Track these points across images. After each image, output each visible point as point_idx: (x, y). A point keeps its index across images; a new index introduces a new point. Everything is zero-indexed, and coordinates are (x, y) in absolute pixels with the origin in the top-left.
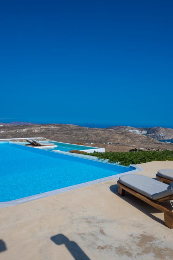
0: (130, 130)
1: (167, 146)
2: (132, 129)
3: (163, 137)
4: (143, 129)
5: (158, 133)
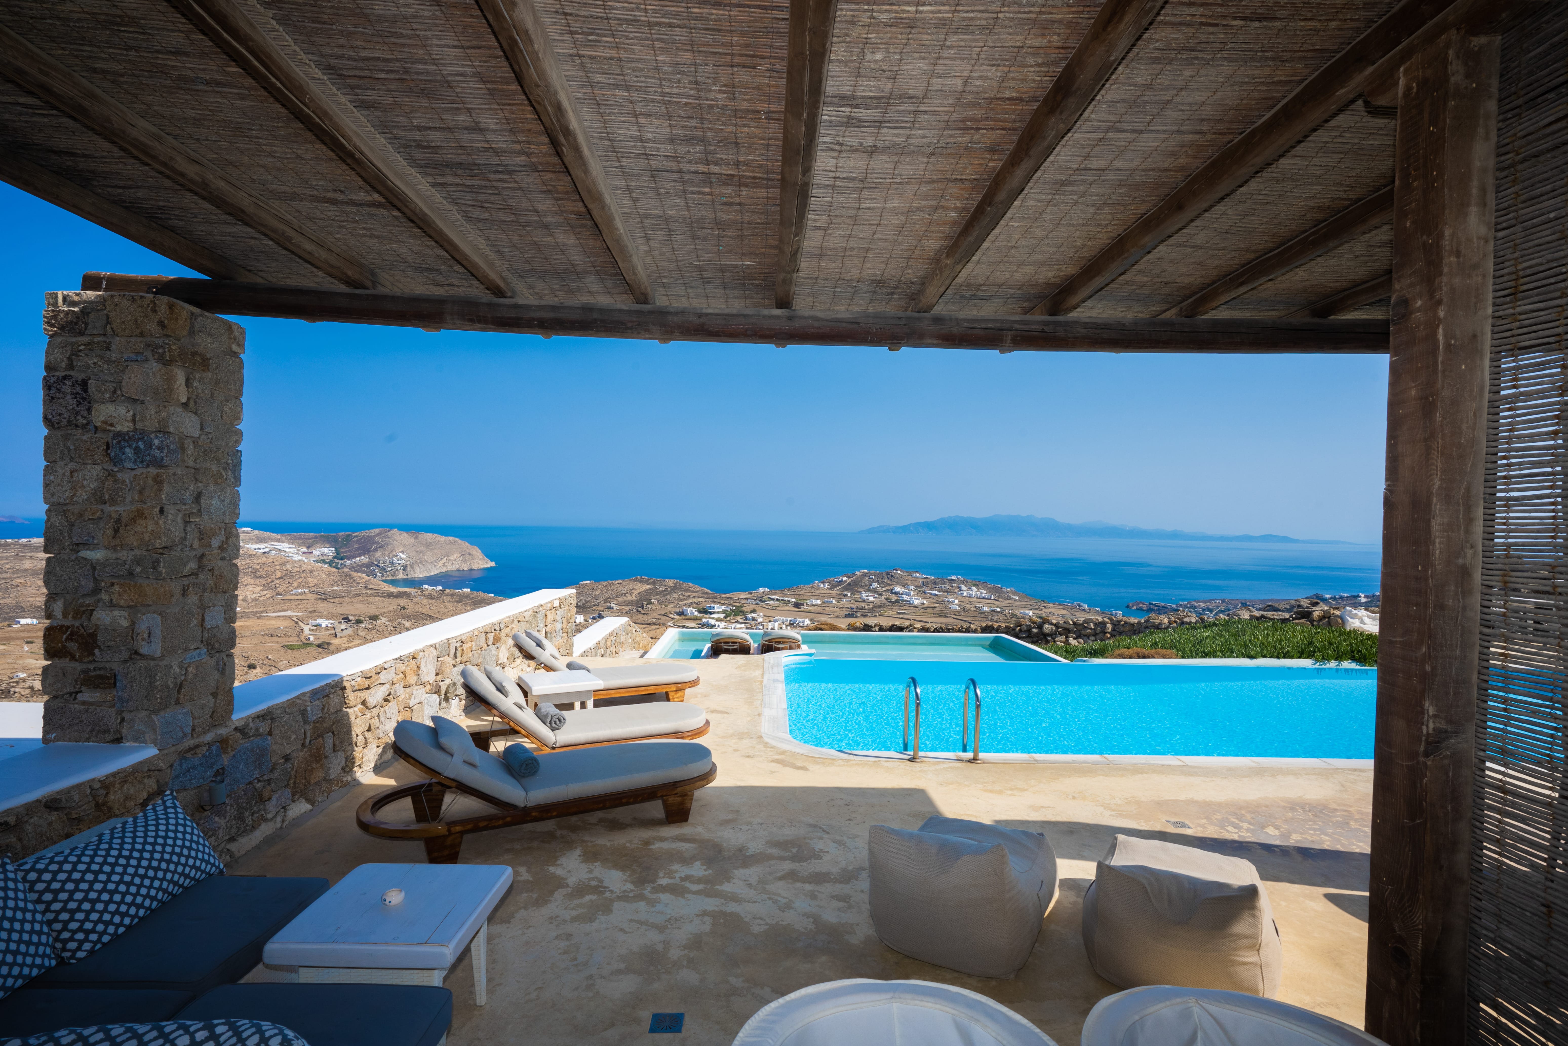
0: (252, 546)
2: (260, 540)
3: (405, 568)
4: (316, 537)
5: (383, 554)
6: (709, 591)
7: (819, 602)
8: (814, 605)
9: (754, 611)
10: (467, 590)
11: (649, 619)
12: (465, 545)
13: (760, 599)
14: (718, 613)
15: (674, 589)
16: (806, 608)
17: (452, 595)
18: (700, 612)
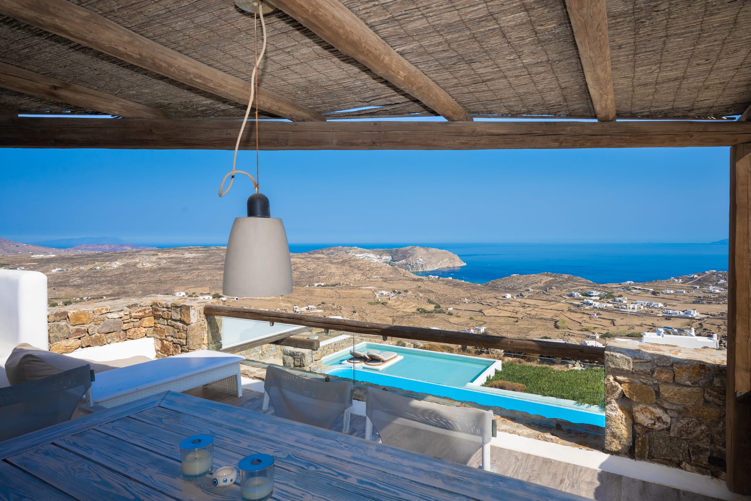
0: (358, 255)
1: (433, 284)
2: (361, 252)
3: (422, 266)
4: (383, 251)
5: (412, 259)
6: (591, 282)
7: (672, 292)
8: (668, 294)
9: (620, 296)
10: (451, 278)
11: (550, 298)
12: (451, 254)
13: (627, 288)
14: (595, 296)
15: (568, 280)
16: (661, 295)
17: (443, 281)
18: (583, 295)
